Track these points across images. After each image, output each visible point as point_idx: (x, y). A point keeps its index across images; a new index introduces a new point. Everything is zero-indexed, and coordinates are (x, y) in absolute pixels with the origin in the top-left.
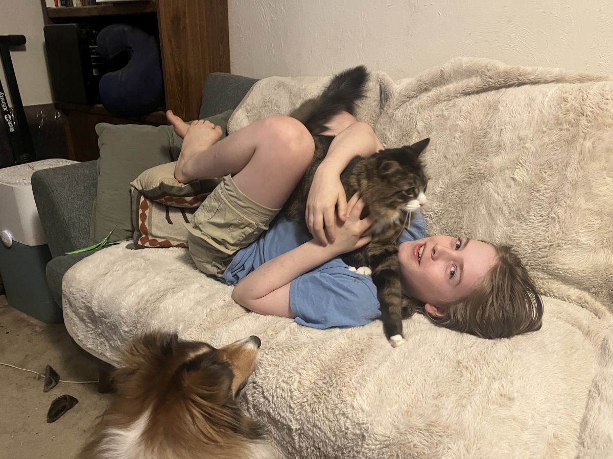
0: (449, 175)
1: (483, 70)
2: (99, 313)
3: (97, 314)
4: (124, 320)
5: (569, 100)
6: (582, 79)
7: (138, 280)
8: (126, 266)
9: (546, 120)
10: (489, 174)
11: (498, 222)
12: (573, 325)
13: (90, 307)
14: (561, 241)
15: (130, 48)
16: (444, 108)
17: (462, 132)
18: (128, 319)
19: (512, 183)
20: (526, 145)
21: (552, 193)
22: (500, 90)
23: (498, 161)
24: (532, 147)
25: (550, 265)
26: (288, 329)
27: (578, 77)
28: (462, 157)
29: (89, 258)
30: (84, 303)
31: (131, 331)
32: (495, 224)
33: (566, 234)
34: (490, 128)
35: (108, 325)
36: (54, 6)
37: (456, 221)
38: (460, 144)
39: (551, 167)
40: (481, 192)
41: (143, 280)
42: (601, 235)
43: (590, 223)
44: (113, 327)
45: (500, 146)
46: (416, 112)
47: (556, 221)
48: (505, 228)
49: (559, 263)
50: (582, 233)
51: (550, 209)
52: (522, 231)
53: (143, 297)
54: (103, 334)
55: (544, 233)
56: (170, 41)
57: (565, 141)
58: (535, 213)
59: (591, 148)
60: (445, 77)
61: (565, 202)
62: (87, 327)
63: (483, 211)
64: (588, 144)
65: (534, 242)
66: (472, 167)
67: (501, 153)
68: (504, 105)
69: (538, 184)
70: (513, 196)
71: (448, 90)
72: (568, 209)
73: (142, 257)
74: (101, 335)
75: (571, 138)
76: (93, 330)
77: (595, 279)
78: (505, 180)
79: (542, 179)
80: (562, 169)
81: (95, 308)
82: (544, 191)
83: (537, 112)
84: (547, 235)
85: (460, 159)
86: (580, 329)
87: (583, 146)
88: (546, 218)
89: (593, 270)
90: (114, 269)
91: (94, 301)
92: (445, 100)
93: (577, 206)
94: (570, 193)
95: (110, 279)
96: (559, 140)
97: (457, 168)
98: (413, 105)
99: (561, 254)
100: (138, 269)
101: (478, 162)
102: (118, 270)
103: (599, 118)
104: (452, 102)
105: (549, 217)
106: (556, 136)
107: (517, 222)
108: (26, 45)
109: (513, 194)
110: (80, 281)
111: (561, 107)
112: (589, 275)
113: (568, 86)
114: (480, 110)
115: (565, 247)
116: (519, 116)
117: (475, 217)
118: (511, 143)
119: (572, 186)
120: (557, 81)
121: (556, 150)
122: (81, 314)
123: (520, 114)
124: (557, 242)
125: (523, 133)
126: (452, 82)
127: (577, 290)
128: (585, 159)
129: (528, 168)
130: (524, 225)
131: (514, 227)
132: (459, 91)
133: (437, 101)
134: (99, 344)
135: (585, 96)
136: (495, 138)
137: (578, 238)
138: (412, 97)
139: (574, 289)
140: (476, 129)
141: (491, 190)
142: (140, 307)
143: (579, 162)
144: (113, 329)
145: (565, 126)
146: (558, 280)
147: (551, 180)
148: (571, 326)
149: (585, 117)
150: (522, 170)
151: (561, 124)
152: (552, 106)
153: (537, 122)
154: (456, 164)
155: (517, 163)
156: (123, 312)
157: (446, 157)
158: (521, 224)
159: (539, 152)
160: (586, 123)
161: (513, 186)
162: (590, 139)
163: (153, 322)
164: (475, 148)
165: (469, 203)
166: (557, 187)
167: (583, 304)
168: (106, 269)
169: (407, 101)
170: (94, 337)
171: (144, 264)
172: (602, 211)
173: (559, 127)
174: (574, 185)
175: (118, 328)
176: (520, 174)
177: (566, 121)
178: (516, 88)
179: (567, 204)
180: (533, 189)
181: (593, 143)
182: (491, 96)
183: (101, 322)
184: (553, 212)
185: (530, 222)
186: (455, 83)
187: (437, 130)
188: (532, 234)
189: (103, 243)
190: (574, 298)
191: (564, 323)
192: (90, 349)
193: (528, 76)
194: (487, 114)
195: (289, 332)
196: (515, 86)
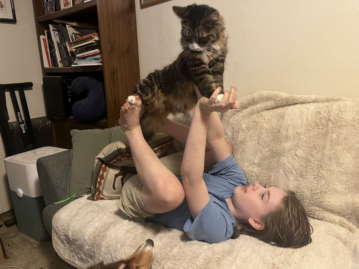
0: (261, 153)
1: (274, 97)
2: (72, 239)
3: (71, 239)
4: (87, 243)
5: (321, 113)
6: (328, 101)
7: (94, 218)
8: (87, 210)
9: (310, 124)
10: (283, 153)
11: (291, 179)
12: (337, 238)
13: (67, 235)
14: (326, 189)
15: (89, 88)
16: (256, 117)
17: (266, 130)
18: (89, 242)
19: (296, 157)
20: (301, 137)
21: (318, 163)
22: (285, 107)
23: (287, 145)
24: (305, 138)
25: (322, 203)
26: (178, 246)
27: (326, 100)
28: (267, 144)
29: (67, 206)
30: (64, 233)
31: (91, 249)
32: (289, 180)
33: (329, 186)
34: (281, 128)
35: (78, 245)
36: (48, 67)
37: (268, 178)
38: (266, 136)
39: (316, 149)
40: (279, 163)
41: (97, 219)
42: (348, 185)
43: (341, 179)
44: (80, 247)
45: (287, 137)
46: (241, 119)
47: (322, 178)
48: (295, 182)
49: (326, 202)
50: (337, 185)
51: (318, 171)
52: (304, 184)
53: (97, 229)
54: (74, 250)
55: (316, 185)
56: (110, 85)
57: (321, 135)
58: (310, 174)
59: (336, 138)
60: (255, 101)
61: (326, 168)
62: (65, 246)
63: (282, 173)
64: (334, 136)
65: (311, 190)
66: (274, 149)
67: (288, 141)
68: (287, 115)
69: (310, 158)
70: (297, 165)
71: (257, 108)
72: (328, 171)
73: (95, 205)
74: (73, 251)
75: (325, 133)
76: (68, 248)
77: (347, 210)
78: (292, 156)
79: (312, 155)
80: (322, 149)
81: (70, 236)
82: (314, 162)
83: (305, 119)
84: (318, 186)
85: (267, 145)
86: (341, 240)
87: (332, 137)
88: (317, 176)
89: (345, 205)
90: (81, 212)
91: (70, 232)
92: (256, 113)
93: (333, 169)
94: (328, 162)
95: (79, 218)
96: (318, 134)
97: (265, 149)
98: (239, 116)
99: (327, 196)
100: (94, 212)
101: (276, 146)
102: (83, 213)
103: (338, 122)
104: (260, 114)
105: (318, 176)
106: (317, 132)
107: (301, 179)
108: (33, 87)
109: (297, 163)
110: (62, 220)
111: (317, 116)
112: (344, 208)
113: (321, 105)
114: (275, 118)
115: (329, 193)
116: (295, 121)
117: (277, 176)
118: (293, 136)
119: (329, 159)
120: (315, 101)
121: (317, 139)
122: (62, 239)
123: (296, 120)
124: (324, 190)
125: (299, 131)
126: (259, 104)
127: (339, 217)
128: (334, 144)
129: (304, 149)
130: (305, 180)
131: (300, 181)
132: (263, 108)
133: (252, 113)
134: (72, 257)
135: (330, 111)
136: (284, 133)
137: (335, 188)
138: (239, 111)
139: (337, 216)
140: (273, 128)
141: (285, 161)
142: (95, 234)
143: (331, 146)
144: (80, 248)
145: (321, 127)
146: (327, 211)
147: (316, 156)
148: (336, 238)
149: (331, 121)
150: (300, 150)
151: (318, 126)
152: (312, 116)
153: (306, 125)
154: (264, 147)
155: (297, 147)
156: (86, 238)
157: (259, 144)
158: (303, 180)
159: (308, 140)
160: (332, 125)
161: (296, 159)
162: (335, 133)
163: (103, 243)
164: (274, 138)
165: (274, 168)
166: (320, 159)
167: (342, 225)
168: (76, 212)
169: (236, 113)
170: (69, 252)
171: (97, 209)
172: (346, 172)
173: (317, 127)
174: (330, 158)
175: (83, 247)
176: (300, 152)
177: (321, 124)
178: (293, 106)
179: (327, 168)
180: (307, 161)
181: (337, 135)
182: (280, 110)
183: (74, 244)
184: (320, 173)
185: (308, 179)
186: (260, 104)
187: (253, 129)
188: (310, 185)
189: (74, 196)
190: (337, 221)
191: (332, 237)
192: (66, 259)
193: (298, 100)
194: (279, 120)
195: (179, 248)
196: (293, 105)
